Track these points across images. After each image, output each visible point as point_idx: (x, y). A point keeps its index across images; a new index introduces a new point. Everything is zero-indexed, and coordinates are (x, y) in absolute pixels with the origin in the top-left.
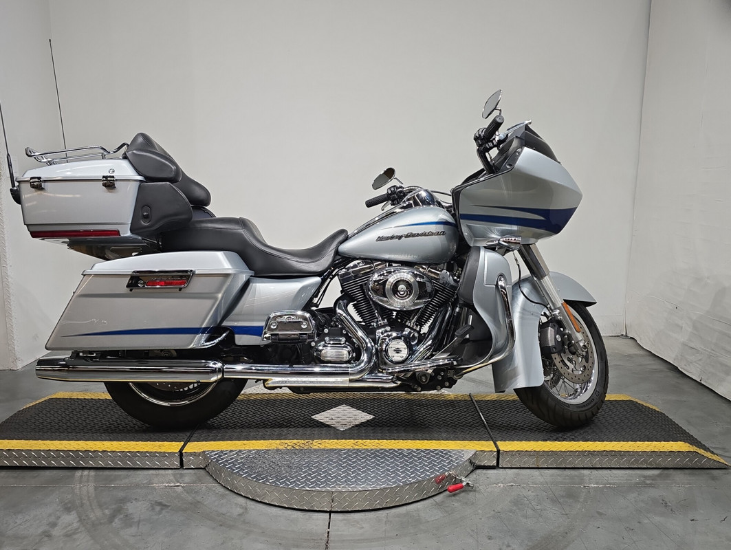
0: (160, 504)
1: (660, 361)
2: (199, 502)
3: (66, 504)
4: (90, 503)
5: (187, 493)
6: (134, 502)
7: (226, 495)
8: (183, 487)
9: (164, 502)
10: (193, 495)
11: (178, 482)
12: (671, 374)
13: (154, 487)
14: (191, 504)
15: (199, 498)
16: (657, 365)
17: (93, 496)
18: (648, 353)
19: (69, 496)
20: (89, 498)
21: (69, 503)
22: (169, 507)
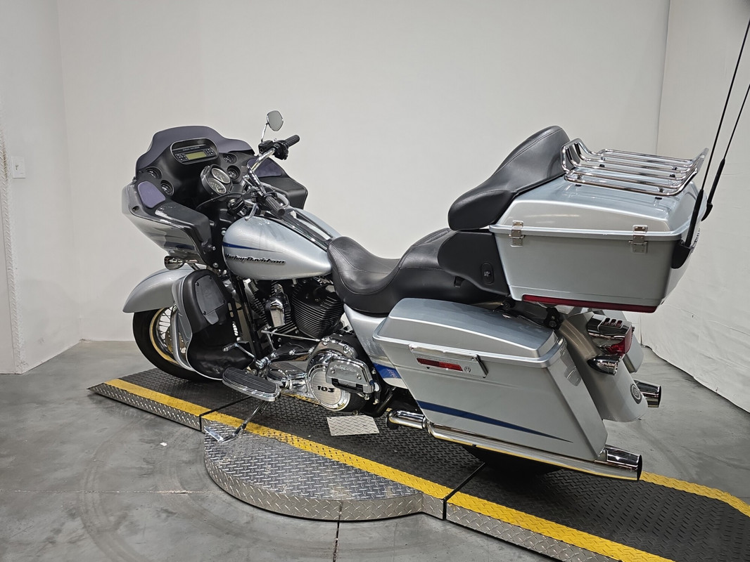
0: (166, 511)
1: (675, 371)
2: (205, 509)
3: (71, 510)
4: (95, 509)
5: (194, 500)
6: (139, 509)
7: (233, 502)
8: (189, 494)
9: (170, 510)
10: (200, 503)
11: (185, 489)
12: (688, 384)
13: (160, 494)
14: (198, 511)
15: (205, 506)
16: (674, 375)
17: (99, 502)
18: (665, 363)
19: (74, 503)
20: (94, 504)
21: (74, 508)
22: (175, 514)
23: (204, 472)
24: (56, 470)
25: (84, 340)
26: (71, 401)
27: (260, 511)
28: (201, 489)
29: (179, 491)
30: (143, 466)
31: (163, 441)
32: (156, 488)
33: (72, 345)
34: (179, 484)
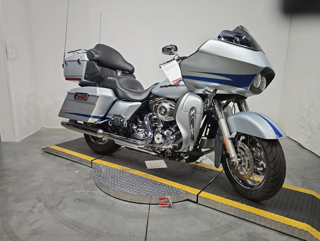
0: (78, 199)
1: (294, 142)
2: (94, 199)
3: (39, 199)
4: (49, 198)
5: (90, 195)
6: (67, 198)
7: (106, 196)
8: (88, 192)
9: (80, 199)
10: (92, 196)
11: (86, 190)
12: (298, 147)
13: (76, 192)
14: (91, 199)
15: (94, 197)
16: (293, 143)
17: (50, 195)
18: (289, 138)
19: (40, 196)
20: (48, 196)
21: (40, 198)
22: (82, 200)
23: (94, 183)
24: (32, 182)
25: (43, 128)
26: (38, 153)
27: (117, 199)
28: (93, 190)
29: (83, 191)
30: (68, 181)
31: (76, 170)
32: (74, 190)
33: (38, 130)
34: (83, 188)
